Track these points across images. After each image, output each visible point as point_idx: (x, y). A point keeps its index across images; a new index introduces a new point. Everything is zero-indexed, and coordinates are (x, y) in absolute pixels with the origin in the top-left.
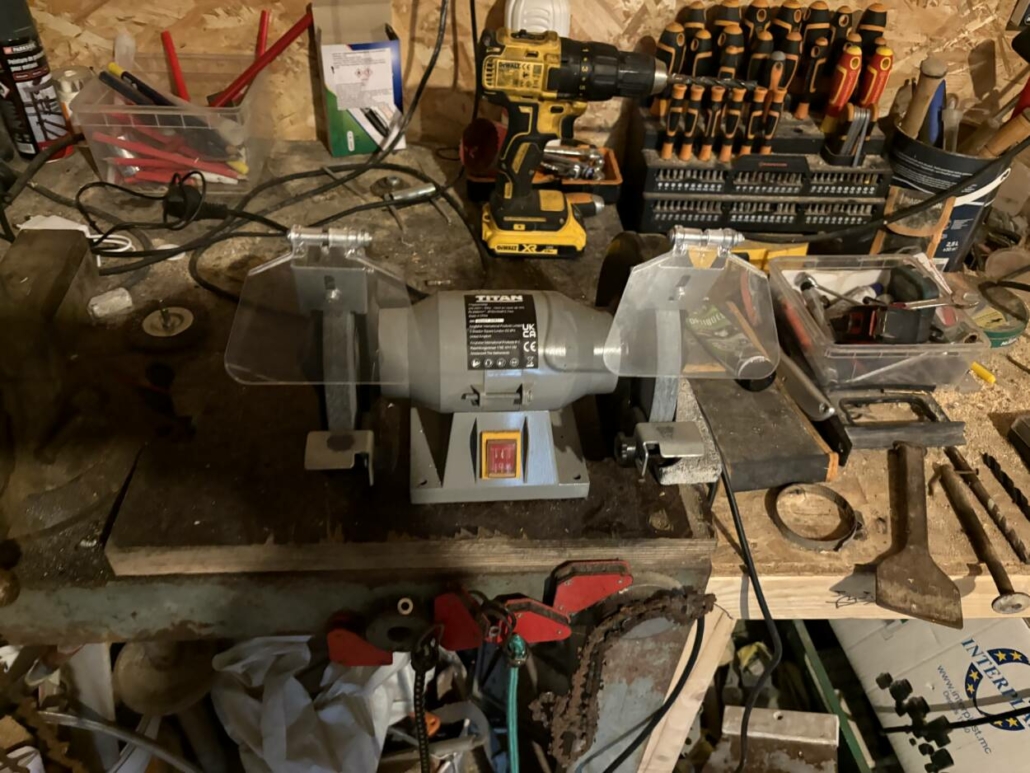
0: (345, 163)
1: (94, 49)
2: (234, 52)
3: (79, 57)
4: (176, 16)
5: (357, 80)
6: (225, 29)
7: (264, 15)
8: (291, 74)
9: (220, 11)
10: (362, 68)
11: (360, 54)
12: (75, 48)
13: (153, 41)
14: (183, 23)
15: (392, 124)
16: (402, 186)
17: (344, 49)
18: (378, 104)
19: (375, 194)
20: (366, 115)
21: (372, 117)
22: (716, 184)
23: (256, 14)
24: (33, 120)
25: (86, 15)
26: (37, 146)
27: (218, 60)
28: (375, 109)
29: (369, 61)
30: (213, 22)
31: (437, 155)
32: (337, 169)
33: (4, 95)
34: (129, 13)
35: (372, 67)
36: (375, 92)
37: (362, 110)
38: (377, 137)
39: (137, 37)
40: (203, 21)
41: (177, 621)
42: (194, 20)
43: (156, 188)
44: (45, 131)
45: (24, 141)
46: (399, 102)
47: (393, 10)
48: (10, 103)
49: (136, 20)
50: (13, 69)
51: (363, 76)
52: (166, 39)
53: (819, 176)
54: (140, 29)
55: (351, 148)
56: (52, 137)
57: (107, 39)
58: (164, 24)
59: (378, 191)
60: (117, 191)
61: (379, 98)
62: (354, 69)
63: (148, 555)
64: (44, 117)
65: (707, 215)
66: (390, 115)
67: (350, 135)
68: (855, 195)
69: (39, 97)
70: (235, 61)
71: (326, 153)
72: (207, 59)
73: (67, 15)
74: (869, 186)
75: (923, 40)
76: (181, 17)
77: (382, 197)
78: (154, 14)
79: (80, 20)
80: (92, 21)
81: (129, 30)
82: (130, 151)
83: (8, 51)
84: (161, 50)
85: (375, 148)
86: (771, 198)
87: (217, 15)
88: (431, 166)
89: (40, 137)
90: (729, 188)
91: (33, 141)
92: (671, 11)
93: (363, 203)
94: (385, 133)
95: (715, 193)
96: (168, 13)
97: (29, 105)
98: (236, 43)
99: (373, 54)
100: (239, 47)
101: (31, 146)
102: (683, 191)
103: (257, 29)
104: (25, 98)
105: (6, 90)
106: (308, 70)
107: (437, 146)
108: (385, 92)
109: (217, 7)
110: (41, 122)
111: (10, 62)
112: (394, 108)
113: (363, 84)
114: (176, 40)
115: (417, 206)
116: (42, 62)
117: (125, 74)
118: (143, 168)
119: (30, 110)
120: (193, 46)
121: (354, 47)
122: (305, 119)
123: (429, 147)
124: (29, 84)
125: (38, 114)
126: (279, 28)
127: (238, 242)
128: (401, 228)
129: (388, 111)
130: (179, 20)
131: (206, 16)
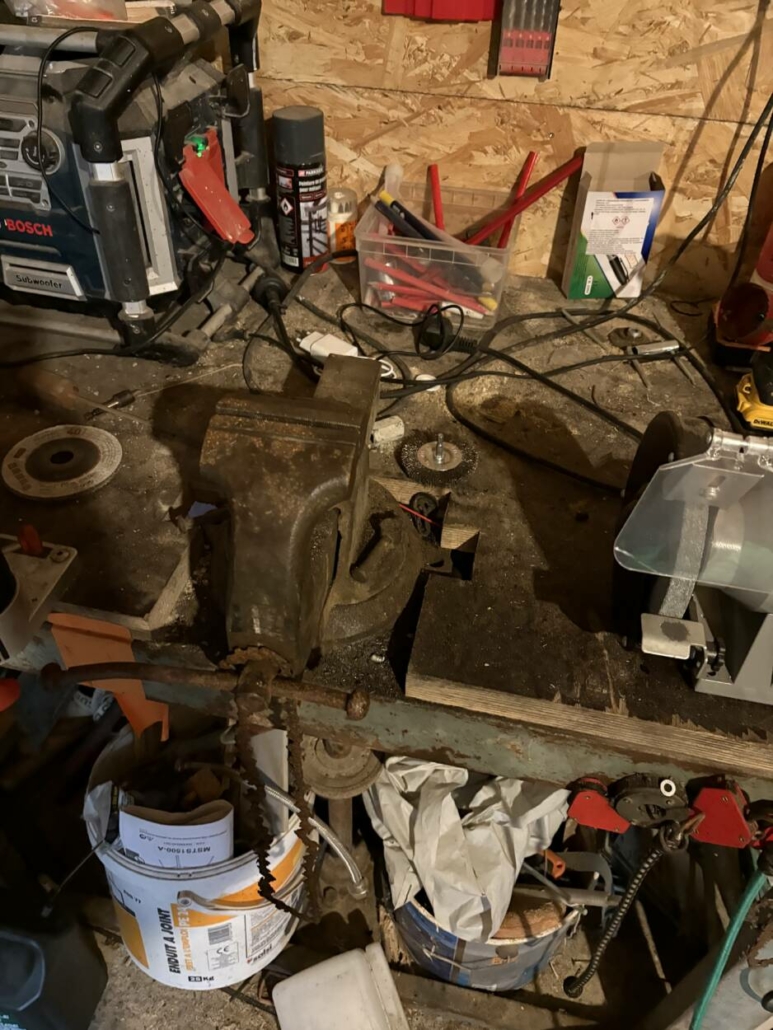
0: (579, 306)
1: (363, 175)
2: (492, 188)
3: (348, 181)
4: (447, 150)
5: (613, 227)
6: (490, 166)
7: (531, 156)
8: (539, 213)
9: (489, 149)
10: (620, 215)
11: (624, 202)
12: (345, 173)
13: (418, 172)
14: (451, 158)
15: (633, 273)
16: (643, 340)
17: (608, 197)
18: (625, 253)
19: (614, 344)
20: (611, 262)
21: (616, 263)
23: (524, 154)
24: (305, 237)
25: (366, 142)
26: (301, 260)
27: (473, 196)
28: (620, 256)
29: (629, 209)
30: (480, 159)
31: (671, 308)
32: (574, 313)
33: (286, 212)
34: (404, 144)
35: (631, 216)
36: (626, 241)
37: (608, 256)
38: (615, 283)
39: (405, 167)
40: (471, 157)
41: (439, 746)
42: (464, 155)
43: (407, 315)
44: (311, 247)
45: (292, 255)
46: (646, 252)
47: (663, 159)
48: (290, 219)
49: (407, 151)
50: (301, 190)
51: (620, 224)
52: (431, 171)
54: (411, 160)
55: (587, 292)
56: (316, 253)
57: (377, 165)
58: (434, 158)
59: (618, 341)
60: (372, 313)
61: (626, 247)
62: (613, 216)
63: (442, 686)
64: (315, 235)
66: (634, 263)
67: (590, 280)
69: (315, 217)
70: (492, 197)
71: (559, 294)
72: (463, 192)
73: (349, 141)
76: (451, 152)
77: (624, 349)
78: (428, 147)
79: (358, 148)
80: (368, 149)
81: (401, 160)
82: (391, 277)
83: (302, 173)
84: (423, 180)
85: (609, 294)
87: (486, 152)
88: (667, 321)
89: (306, 253)
91: (300, 255)
93: (603, 353)
94: (624, 280)
96: (440, 147)
97: (305, 223)
98: (495, 180)
99: (636, 203)
100: (497, 184)
101: (297, 259)
103: (520, 169)
104: (304, 217)
105: (290, 208)
106: (557, 210)
107: (670, 298)
108: (635, 240)
109: (489, 145)
110: (310, 240)
111: (301, 183)
112: (639, 257)
113: (617, 232)
114: (441, 173)
115: (658, 363)
116: (323, 185)
117: (395, 203)
118: (399, 295)
119: (305, 228)
120: (454, 180)
121: (619, 195)
122: (540, 257)
123: (662, 299)
124: (310, 204)
125: (310, 232)
126: (542, 169)
127: (488, 380)
128: (645, 385)
129: (632, 258)
130: (448, 154)
131: (474, 153)
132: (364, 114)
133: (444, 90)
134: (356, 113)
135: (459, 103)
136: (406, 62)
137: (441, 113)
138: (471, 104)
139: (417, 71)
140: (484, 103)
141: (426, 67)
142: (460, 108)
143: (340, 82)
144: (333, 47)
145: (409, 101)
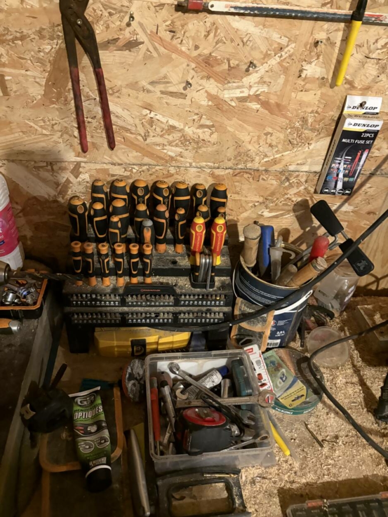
22: (114, 302)
53: (185, 295)
65: (111, 320)
68: (211, 306)
74: (219, 301)
75: (261, 200)
86: (154, 309)
90: (123, 303)
92: (87, 182)
95: (115, 306)
102: (91, 306)
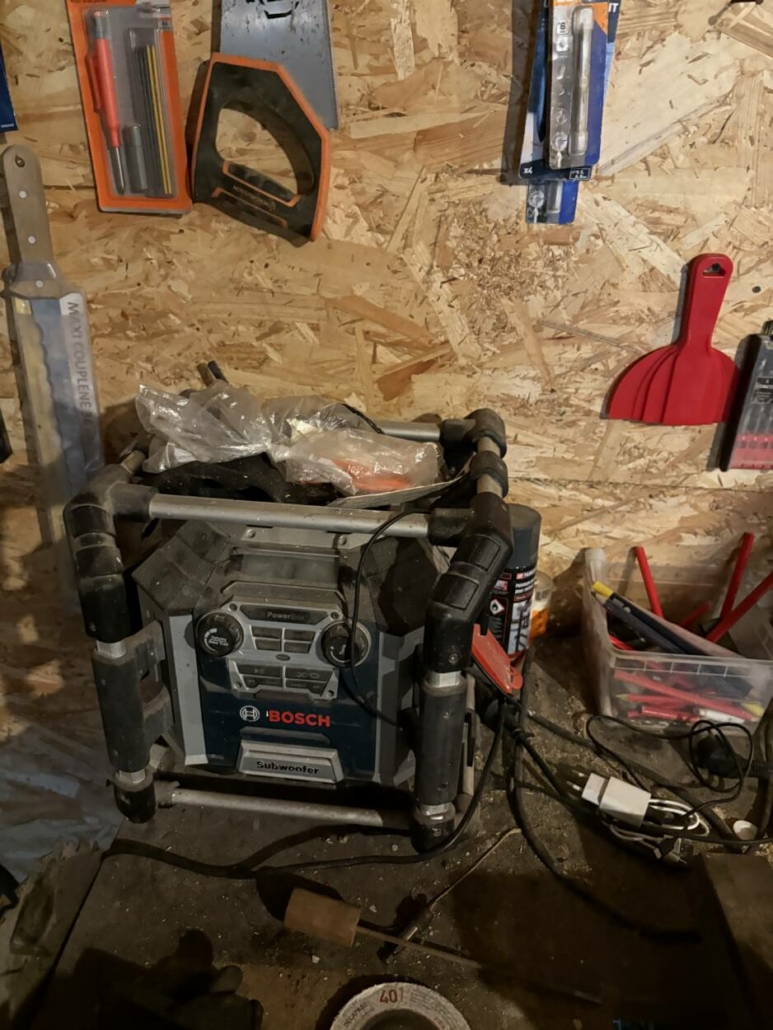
1: (554, 556)
2: (700, 565)
4: (654, 533)
6: (699, 546)
7: (746, 536)
13: (621, 553)
14: (659, 539)
23: (738, 535)
25: (565, 527)
27: (677, 573)
30: (688, 540)
33: (495, 612)
34: (606, 529)
39: (607, 549)
40: (680, 538)
42: (672, 537)
48: (499, 619)
49: (610, 535)
50: (517, 592)
52: (636, 551)
54: (612, 542)
57: (573, 548)
58: (637, 539)
64: (522, 631)
69: (525, 613)
76: (657, 534)
78: (633, 531)
79: (553, 532)
80: (564, 534)
81: (601, 543)
83: (519, 576)
84: (622, 560)
87: (696, 534)
96: (647, 530)
97: (516, 622)
98: (703, 558)
110: (518, 637)
114: (648, 552)
117: (615, 596)
119: (514, 627)
124: (523, 604)
125: (519, 629)
130: (655, 537)
131: (683, 535)
132: (566, 503)
133: (658, 481)
134: (557, 503)
135: (673, 492)
136: (621, 458)
137: (651, 501)
138: (686, 493)
139: (631, 465)
140: (699, 492)
141: (642, 462)
142: (673, 496)
143: (542, 476)
144: (541, 447)
145: (618, 491)
